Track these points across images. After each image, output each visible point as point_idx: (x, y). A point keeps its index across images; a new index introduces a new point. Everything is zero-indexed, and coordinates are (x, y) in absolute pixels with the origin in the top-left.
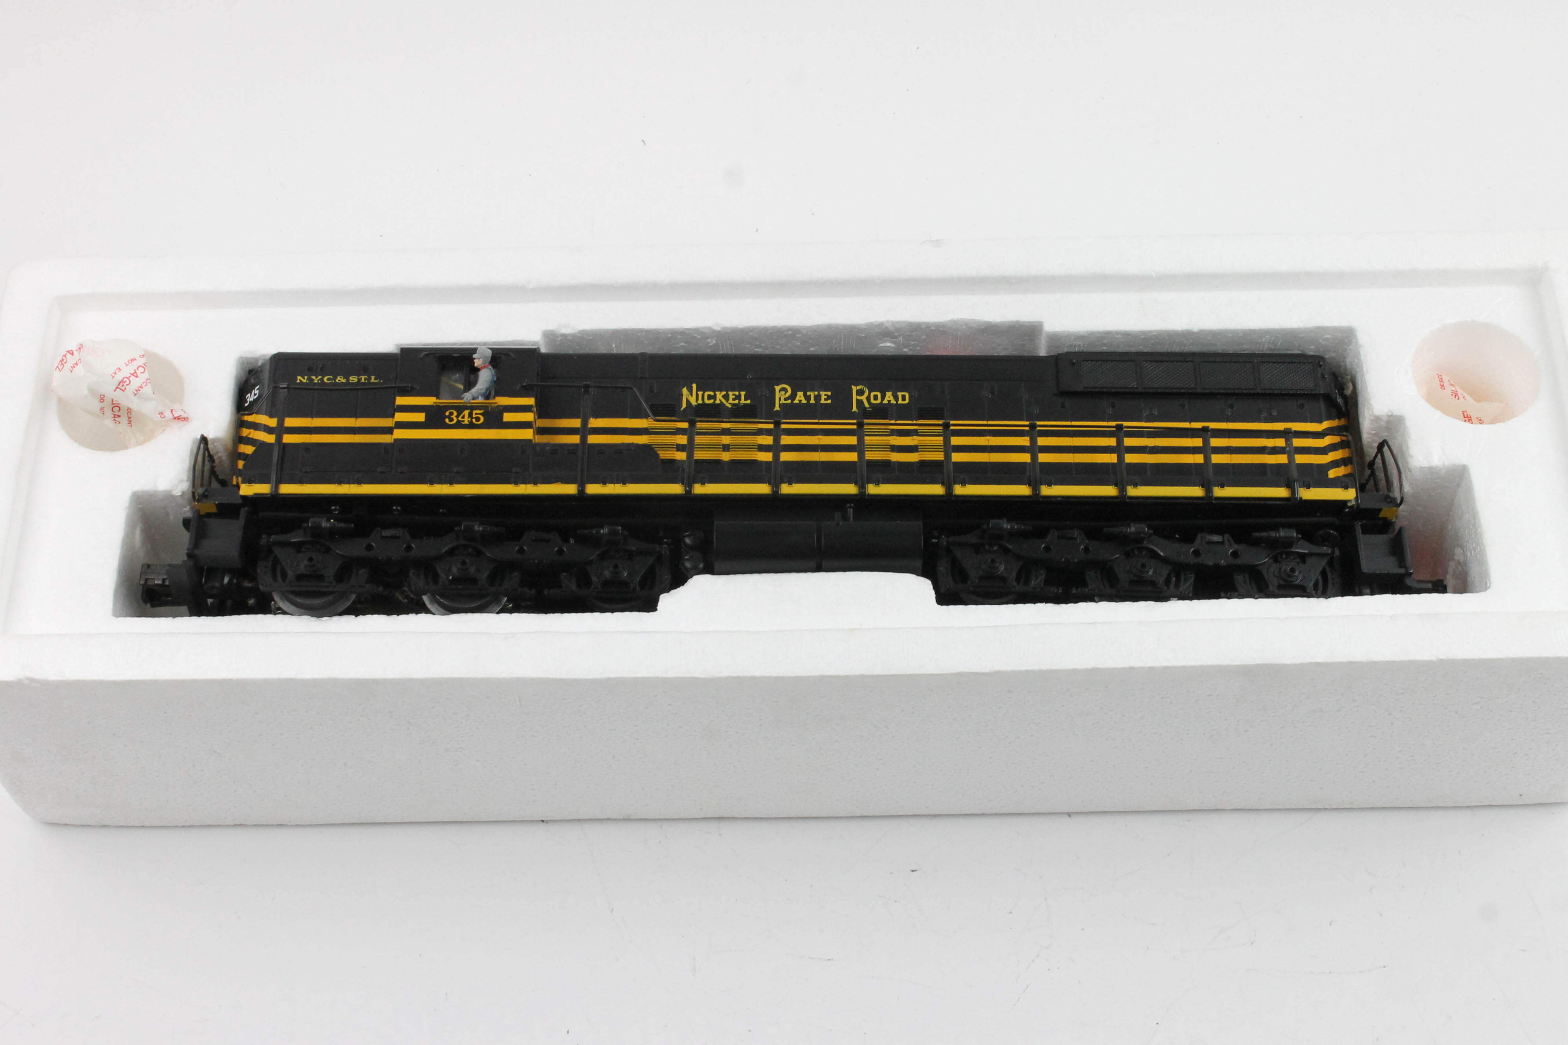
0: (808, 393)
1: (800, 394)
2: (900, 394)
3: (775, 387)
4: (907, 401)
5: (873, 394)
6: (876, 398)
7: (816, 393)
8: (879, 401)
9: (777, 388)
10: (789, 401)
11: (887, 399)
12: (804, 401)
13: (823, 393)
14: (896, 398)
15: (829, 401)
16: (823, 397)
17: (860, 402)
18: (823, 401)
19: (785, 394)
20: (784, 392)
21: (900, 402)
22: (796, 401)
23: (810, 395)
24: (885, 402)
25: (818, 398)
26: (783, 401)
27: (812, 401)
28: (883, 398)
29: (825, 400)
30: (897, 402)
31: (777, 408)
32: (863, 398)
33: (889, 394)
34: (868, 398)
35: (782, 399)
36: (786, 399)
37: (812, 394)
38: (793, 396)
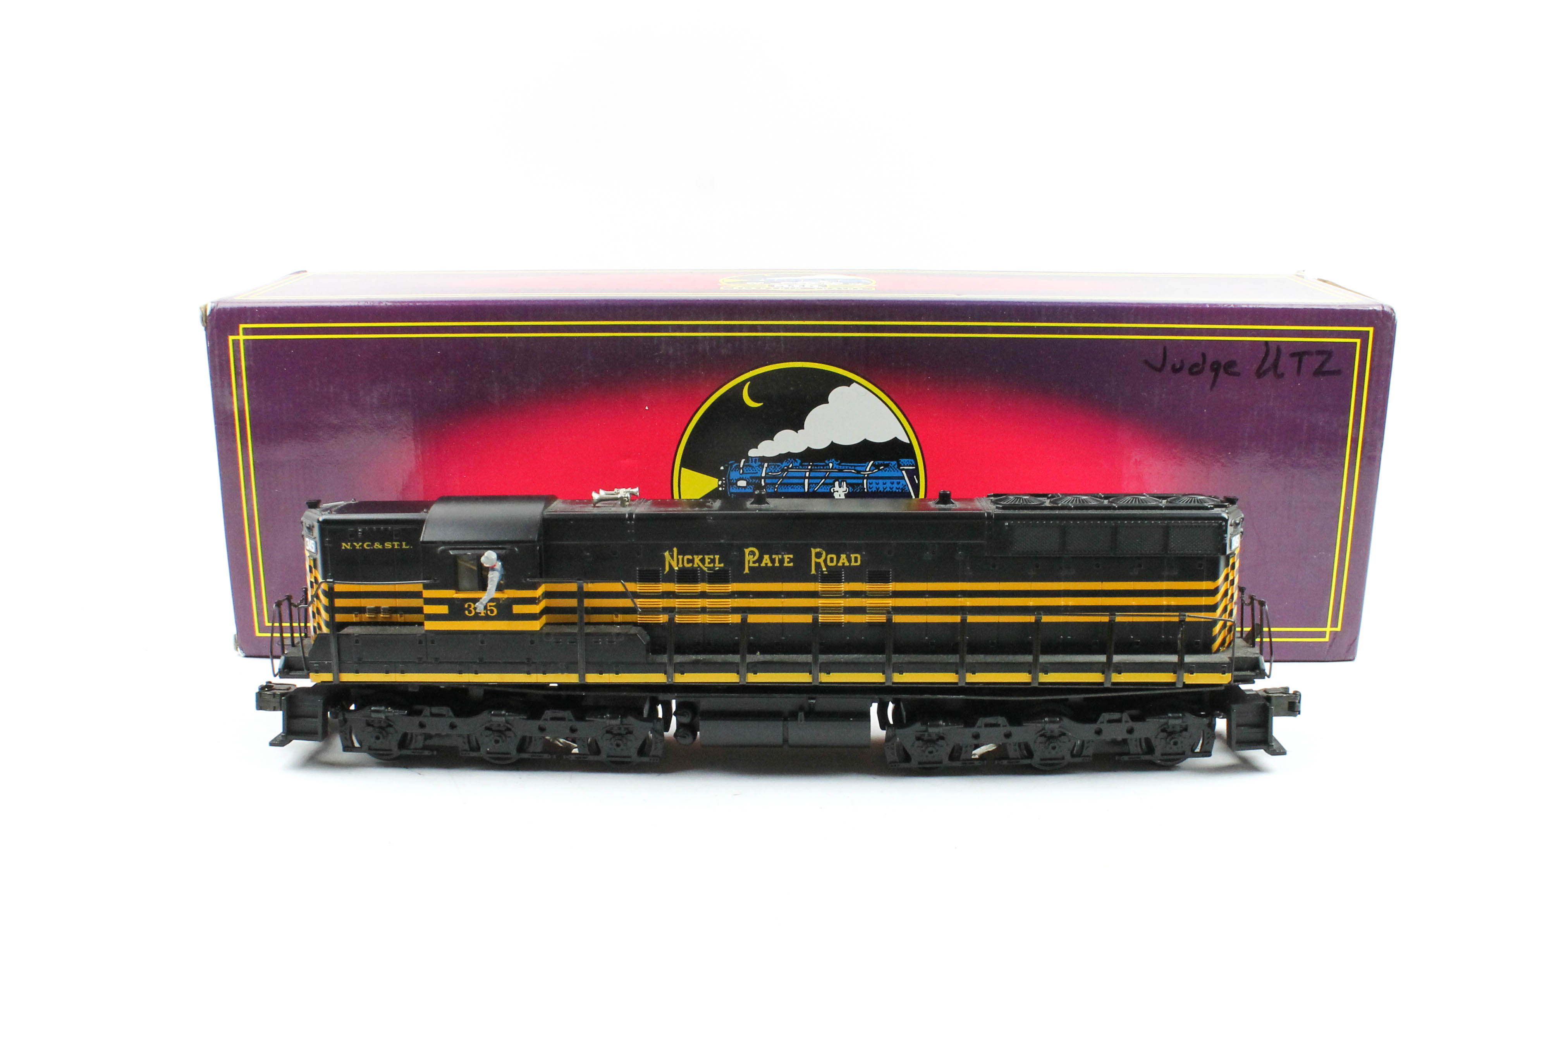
0: (774, 556)
1: (766, 557)
2: (853, 556)
3: (745, 549)
4: (859, 563)
5: (829, 556)
6: (832, 560)
7: (780, 556)
8: (834, 564)
9: (747, 551)
10: (757, 565)
11: (841, 561)
12: (770, 565)
13: (786, 557)
14: (850, 561)
15: (791, 564)
16: (786, 560)
17: (818, 565)
18: (786, 564)
19: (753, 557)
20: (752, 556)
21: (853, 564)
22: (763, 565)
23: (775, 558)
24: (840, 564)
25: (781, 561)
26: (751, 565)
27: (777, 564)
28: (838, 561)
29: (788, 562)
30: (850, 564)
31: (747, 571)
32: (821, 560)
33: (843, 556)
34: (825, 561)
35: (751, 562)
36: (754, 562)
37: (777, 557)
38: (760, 560)
